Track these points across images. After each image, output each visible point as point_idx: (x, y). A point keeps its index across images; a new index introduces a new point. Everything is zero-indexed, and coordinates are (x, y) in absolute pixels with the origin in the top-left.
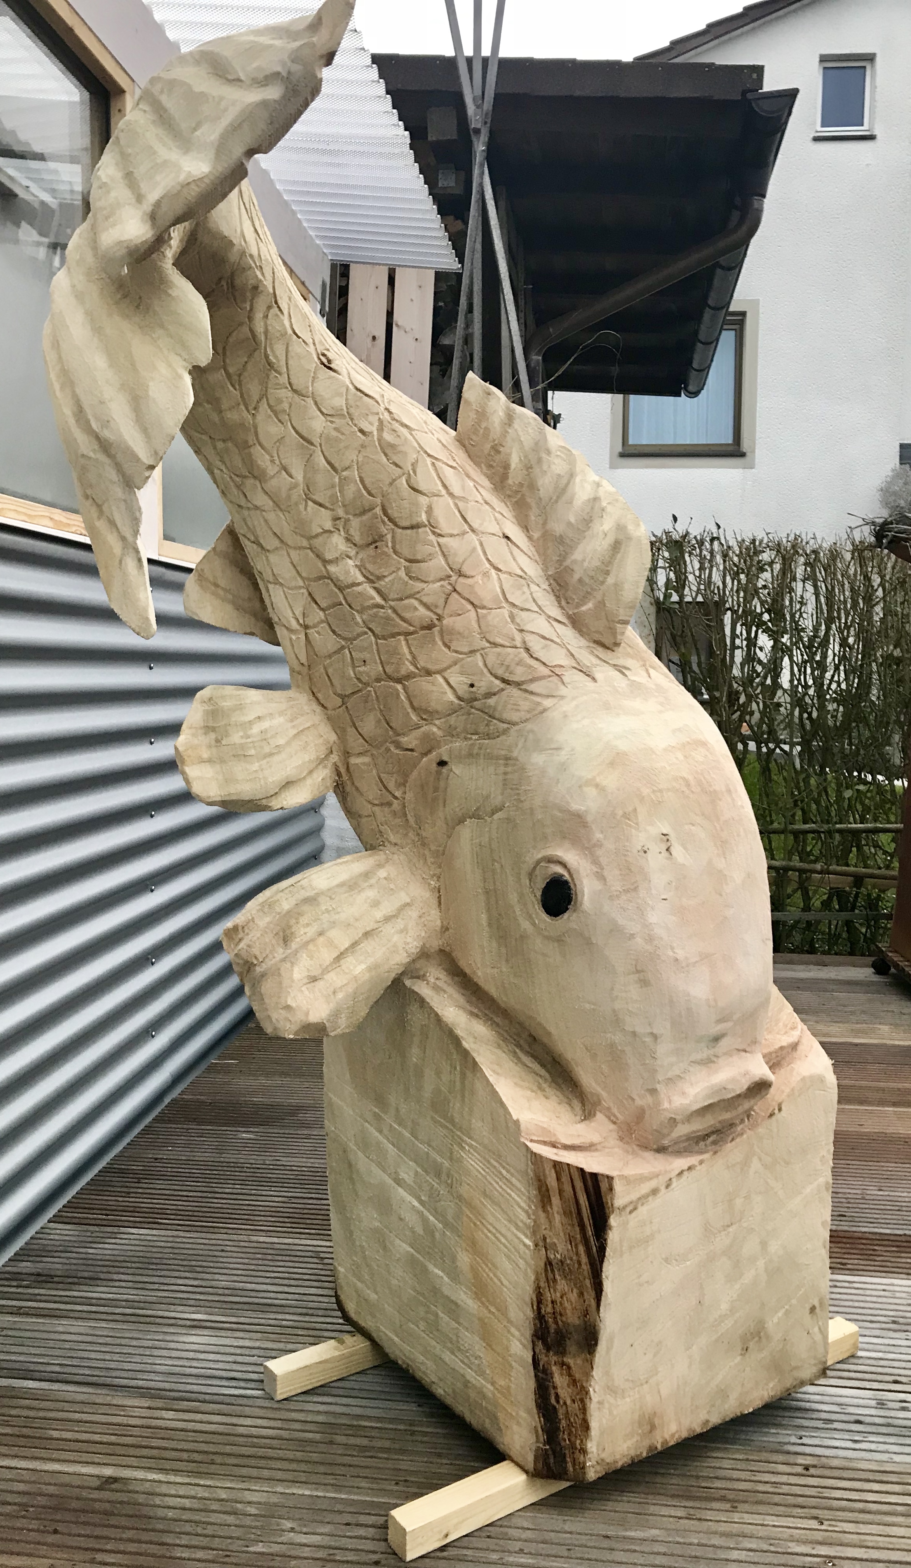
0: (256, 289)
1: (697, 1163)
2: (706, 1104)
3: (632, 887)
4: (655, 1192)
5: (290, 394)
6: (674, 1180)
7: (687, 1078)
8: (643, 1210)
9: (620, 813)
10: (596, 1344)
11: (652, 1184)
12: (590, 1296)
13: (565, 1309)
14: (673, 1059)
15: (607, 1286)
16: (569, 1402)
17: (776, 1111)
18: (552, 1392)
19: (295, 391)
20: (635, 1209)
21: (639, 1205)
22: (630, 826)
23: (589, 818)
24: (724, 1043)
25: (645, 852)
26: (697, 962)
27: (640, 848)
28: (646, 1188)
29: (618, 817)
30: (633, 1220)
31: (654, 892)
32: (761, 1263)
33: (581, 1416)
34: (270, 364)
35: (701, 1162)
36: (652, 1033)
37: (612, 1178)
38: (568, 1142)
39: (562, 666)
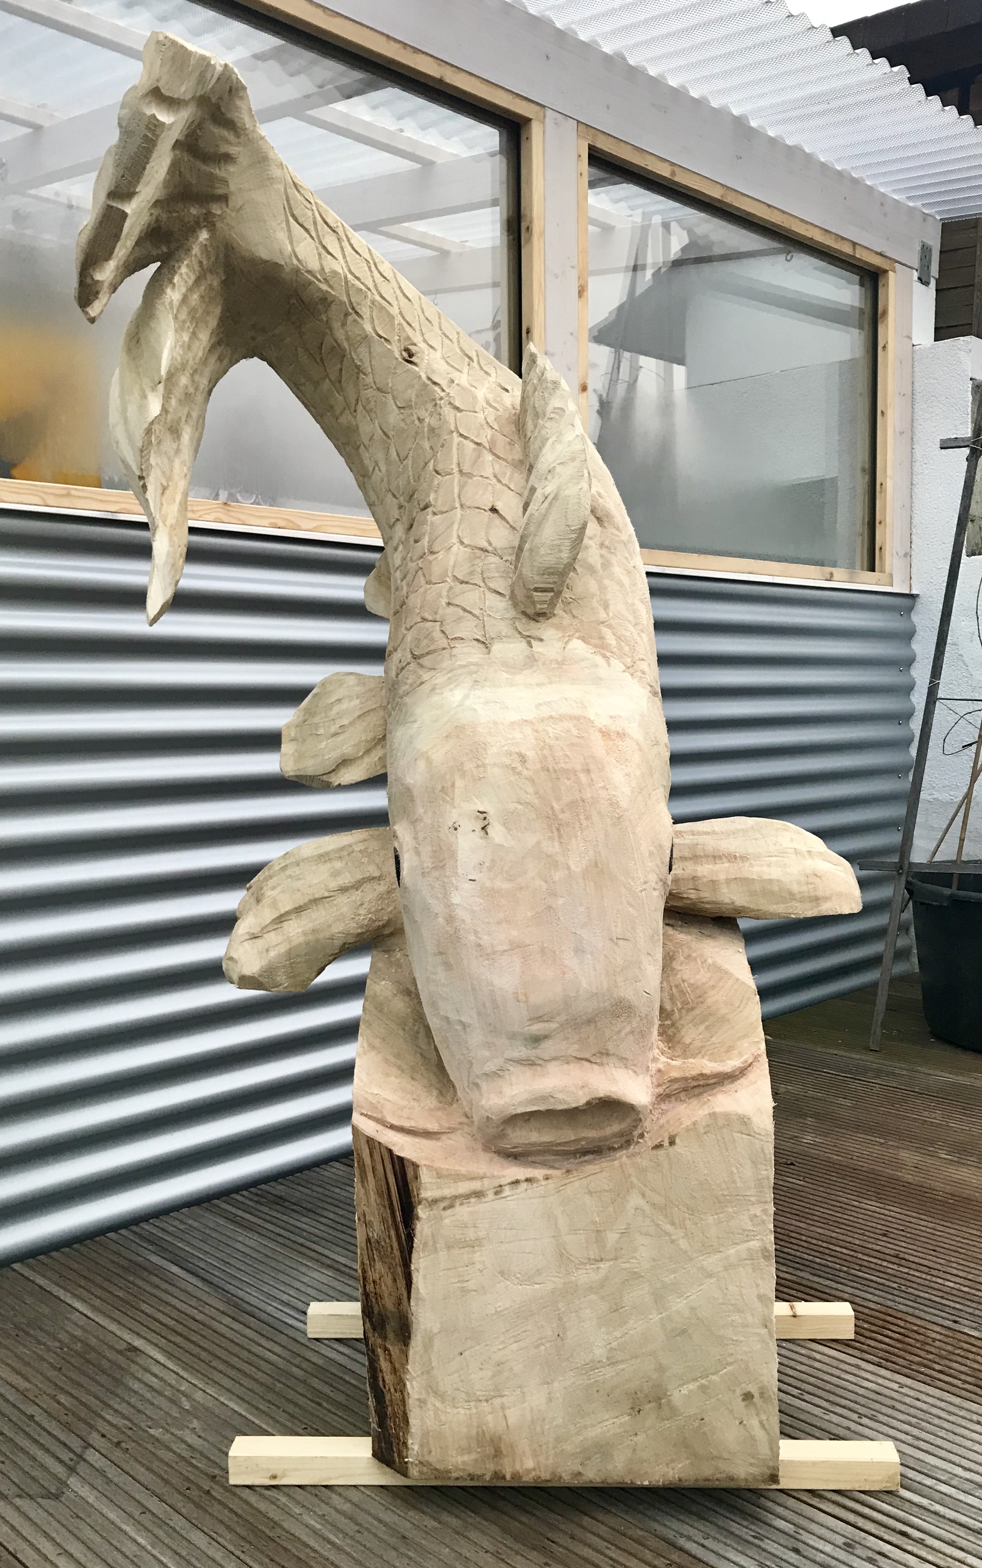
0: (326, 301)
1: (541, 1178)
2: (529, 1110)
3: (441, 865)
4: (478, 1194)
5: (375, 393)
6: (507, 1188)
7: (507, 1076)
8: (462, 1211)
9: (439, 787)
10: (409, 1337)
11: (476, 1185)
12: (401, 1283)
13: (383, 1291)
14: (487, 1053)
15: (418, 1279)
16: (392, 1390)
17: (666, 1143)
18: (380, 1375)
19: (379, 389)
20: (451, 1206)
21: (458, 1203)
22: (447, 802)
23: (415, 793)
24: (548, 1048)
25: (456, 829)
26: (505, 951)
27: (451, 824)
28: (463, 1187)
29: (437, 792)
30: (449, 1218)
31: (460, 871)
32: (655, 1317)
33: (402, 1408)
34: (358, 367)
35: (547, 1178)
36: (461, 1022)
37: (418, 1166)
38: (396, 1122)
39: (462, 639)
